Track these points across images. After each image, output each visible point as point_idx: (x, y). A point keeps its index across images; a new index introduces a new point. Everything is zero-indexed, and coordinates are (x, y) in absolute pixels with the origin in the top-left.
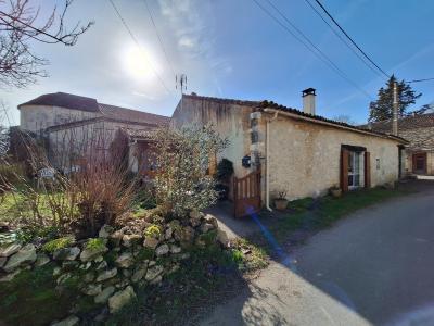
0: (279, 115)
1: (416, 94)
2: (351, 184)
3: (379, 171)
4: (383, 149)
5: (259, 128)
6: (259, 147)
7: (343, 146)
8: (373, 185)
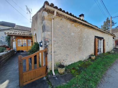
0: (57, 13)
1: (115, 23)
2: (98, 52)
3: (108, 46)
4: (109, 38)
5: (46, 22)
6: (47, 34)
7: (95, 37)
8: (106, 52)
